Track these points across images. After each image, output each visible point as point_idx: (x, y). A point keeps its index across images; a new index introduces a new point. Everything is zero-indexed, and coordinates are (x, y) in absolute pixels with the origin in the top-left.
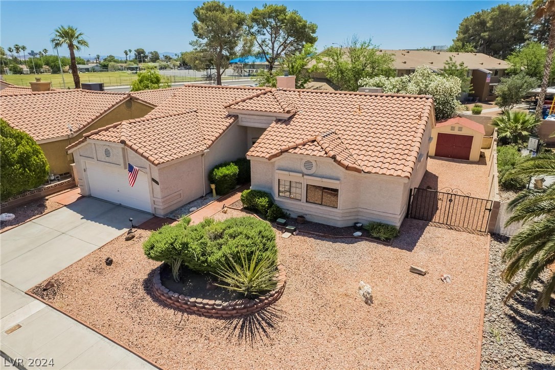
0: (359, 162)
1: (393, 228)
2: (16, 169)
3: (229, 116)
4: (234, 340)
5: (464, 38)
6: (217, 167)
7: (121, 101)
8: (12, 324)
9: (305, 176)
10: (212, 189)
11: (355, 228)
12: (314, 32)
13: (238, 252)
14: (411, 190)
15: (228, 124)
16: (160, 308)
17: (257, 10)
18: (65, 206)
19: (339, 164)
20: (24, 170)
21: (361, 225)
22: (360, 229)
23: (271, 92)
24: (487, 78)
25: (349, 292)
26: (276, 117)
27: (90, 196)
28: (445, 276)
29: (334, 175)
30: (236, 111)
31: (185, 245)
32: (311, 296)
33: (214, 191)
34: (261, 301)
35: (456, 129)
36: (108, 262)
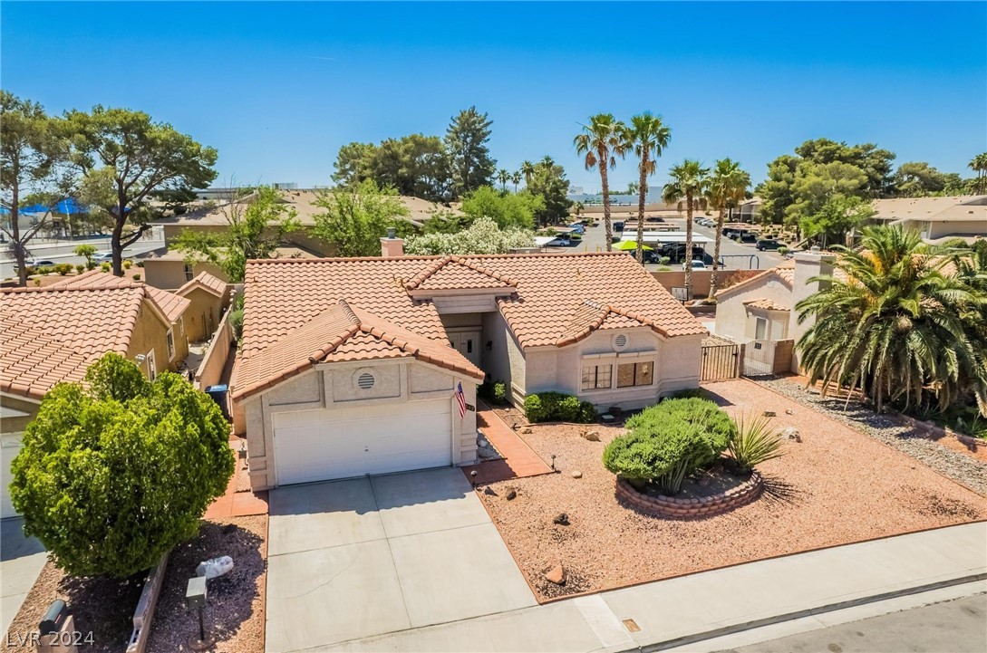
3: (418, 302)
9: (620, 355)
15: (435, 313)
18: (267, 514)
19: (656, 332)
23: (453, 262)
26: (495, 294)
29: (651, 345)
30: (430, 293)
36: (563, 520)
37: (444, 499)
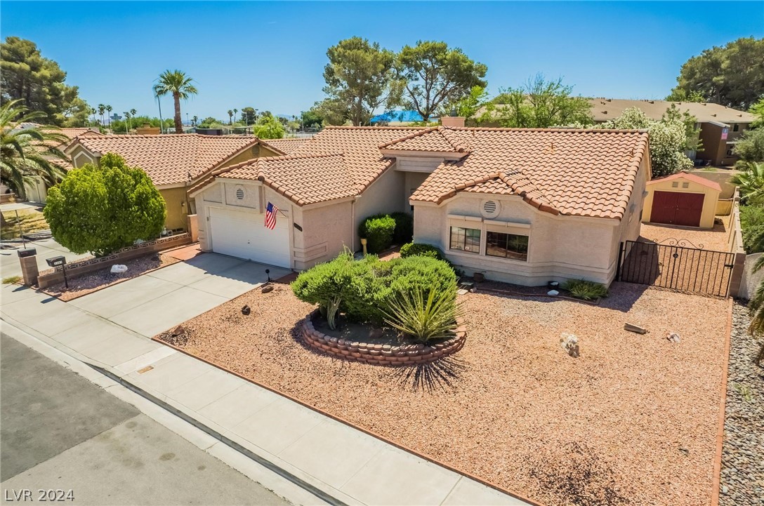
0: (555, 203)
1: (600, 286)
2: (134, 212)
3: (385, 158)
4: (408, 387)
5: (689, 84)
6: (371, 219)
7: (247, 145)
8: (144, 365)
9: (485, 221)
10: (362, 246)
11: (550, 286)
12: (482, 75)
13: (410, 289)
14: (622, 244)
15: (383, 167)
16: (314, 356)
17: (409, 48)
18: (183, 261)
19: (529, 203)
20: (142, 213)
21: (557, 283)
22: (556, 288)
23: (437, 130)
24: (723, 134)
25: (548, 345)
26: (444, 157)
27: (211, 252)
28: (672, 334)
29: (523, 217)
30: (394, 152)
31: (348, 279)
32: (498, 348)
33: (365, 248)
34: (438, 349)
35: (680, 185)
36: (246, 311)
37: (250, 283)
